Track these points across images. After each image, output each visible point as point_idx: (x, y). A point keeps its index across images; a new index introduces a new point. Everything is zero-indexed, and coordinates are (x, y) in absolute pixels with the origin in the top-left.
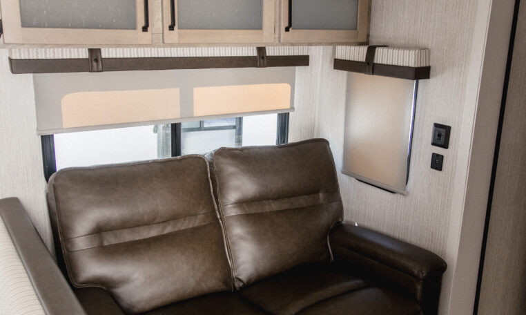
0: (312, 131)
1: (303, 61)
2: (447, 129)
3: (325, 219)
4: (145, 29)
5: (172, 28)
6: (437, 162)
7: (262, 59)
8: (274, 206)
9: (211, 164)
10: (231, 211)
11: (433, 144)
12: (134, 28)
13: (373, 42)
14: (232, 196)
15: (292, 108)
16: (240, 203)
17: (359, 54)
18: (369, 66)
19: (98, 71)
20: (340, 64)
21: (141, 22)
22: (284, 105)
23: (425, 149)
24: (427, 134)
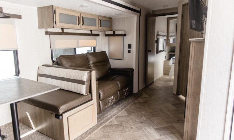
0: (100, 50)
1: (98, 35)
2: (131, 45)
3: (108, 67)
4: (78, 25)
5: (83, 25)
6: (129, 52)
7: (91, 35)
8: (100, 64)
9: (86, 55)
10: (91, 65)
11: (128, 48)
12: (77, 24)
13: (114, 30)
14: (91, 62)
15: (96, 46)
16: (93, 63)
17: (111, 33)
18: (114, 35)
19: (64, 35)
20: (107, 35)
21: (78, 24)
22: (95, 45)
23: (127, 49)
24: (126, 46)
